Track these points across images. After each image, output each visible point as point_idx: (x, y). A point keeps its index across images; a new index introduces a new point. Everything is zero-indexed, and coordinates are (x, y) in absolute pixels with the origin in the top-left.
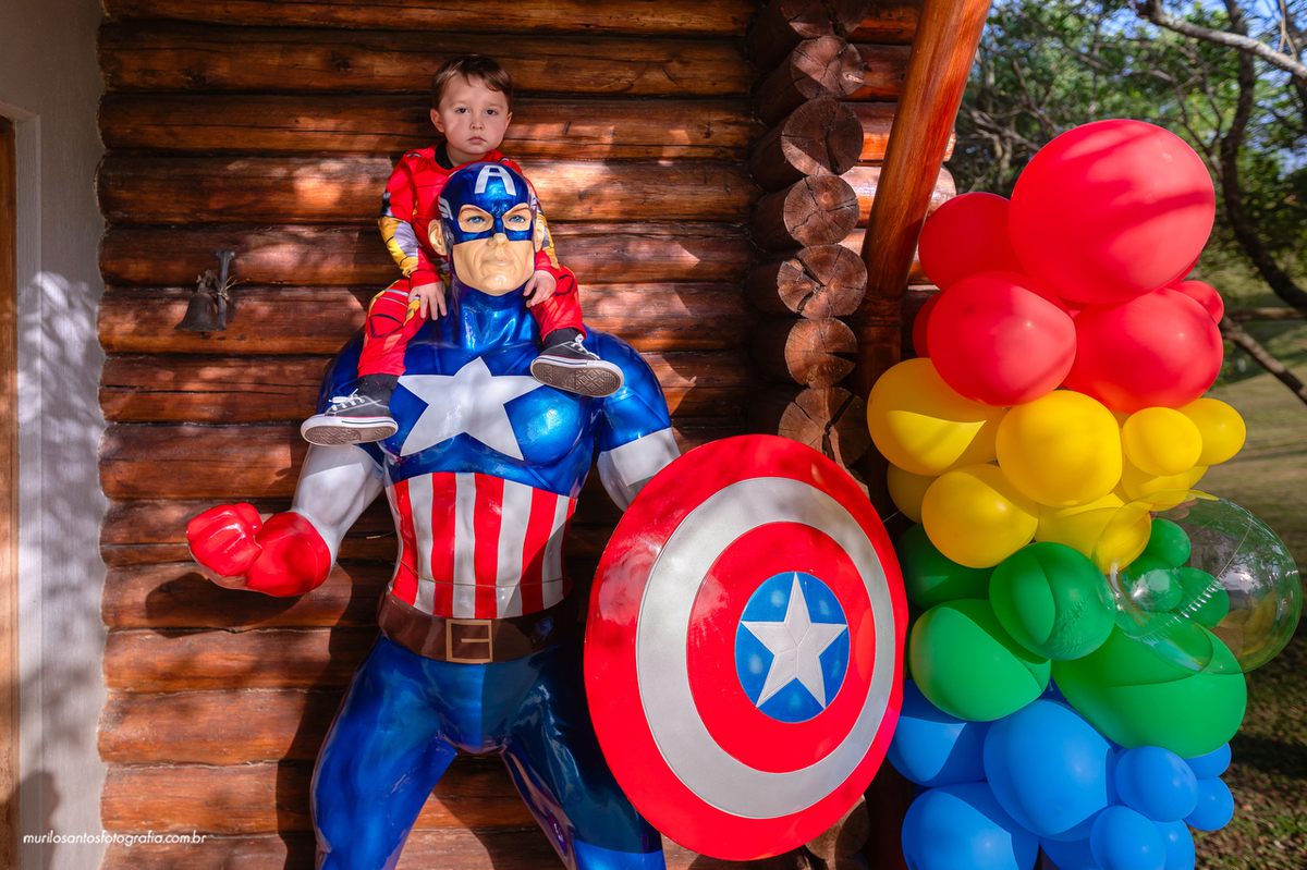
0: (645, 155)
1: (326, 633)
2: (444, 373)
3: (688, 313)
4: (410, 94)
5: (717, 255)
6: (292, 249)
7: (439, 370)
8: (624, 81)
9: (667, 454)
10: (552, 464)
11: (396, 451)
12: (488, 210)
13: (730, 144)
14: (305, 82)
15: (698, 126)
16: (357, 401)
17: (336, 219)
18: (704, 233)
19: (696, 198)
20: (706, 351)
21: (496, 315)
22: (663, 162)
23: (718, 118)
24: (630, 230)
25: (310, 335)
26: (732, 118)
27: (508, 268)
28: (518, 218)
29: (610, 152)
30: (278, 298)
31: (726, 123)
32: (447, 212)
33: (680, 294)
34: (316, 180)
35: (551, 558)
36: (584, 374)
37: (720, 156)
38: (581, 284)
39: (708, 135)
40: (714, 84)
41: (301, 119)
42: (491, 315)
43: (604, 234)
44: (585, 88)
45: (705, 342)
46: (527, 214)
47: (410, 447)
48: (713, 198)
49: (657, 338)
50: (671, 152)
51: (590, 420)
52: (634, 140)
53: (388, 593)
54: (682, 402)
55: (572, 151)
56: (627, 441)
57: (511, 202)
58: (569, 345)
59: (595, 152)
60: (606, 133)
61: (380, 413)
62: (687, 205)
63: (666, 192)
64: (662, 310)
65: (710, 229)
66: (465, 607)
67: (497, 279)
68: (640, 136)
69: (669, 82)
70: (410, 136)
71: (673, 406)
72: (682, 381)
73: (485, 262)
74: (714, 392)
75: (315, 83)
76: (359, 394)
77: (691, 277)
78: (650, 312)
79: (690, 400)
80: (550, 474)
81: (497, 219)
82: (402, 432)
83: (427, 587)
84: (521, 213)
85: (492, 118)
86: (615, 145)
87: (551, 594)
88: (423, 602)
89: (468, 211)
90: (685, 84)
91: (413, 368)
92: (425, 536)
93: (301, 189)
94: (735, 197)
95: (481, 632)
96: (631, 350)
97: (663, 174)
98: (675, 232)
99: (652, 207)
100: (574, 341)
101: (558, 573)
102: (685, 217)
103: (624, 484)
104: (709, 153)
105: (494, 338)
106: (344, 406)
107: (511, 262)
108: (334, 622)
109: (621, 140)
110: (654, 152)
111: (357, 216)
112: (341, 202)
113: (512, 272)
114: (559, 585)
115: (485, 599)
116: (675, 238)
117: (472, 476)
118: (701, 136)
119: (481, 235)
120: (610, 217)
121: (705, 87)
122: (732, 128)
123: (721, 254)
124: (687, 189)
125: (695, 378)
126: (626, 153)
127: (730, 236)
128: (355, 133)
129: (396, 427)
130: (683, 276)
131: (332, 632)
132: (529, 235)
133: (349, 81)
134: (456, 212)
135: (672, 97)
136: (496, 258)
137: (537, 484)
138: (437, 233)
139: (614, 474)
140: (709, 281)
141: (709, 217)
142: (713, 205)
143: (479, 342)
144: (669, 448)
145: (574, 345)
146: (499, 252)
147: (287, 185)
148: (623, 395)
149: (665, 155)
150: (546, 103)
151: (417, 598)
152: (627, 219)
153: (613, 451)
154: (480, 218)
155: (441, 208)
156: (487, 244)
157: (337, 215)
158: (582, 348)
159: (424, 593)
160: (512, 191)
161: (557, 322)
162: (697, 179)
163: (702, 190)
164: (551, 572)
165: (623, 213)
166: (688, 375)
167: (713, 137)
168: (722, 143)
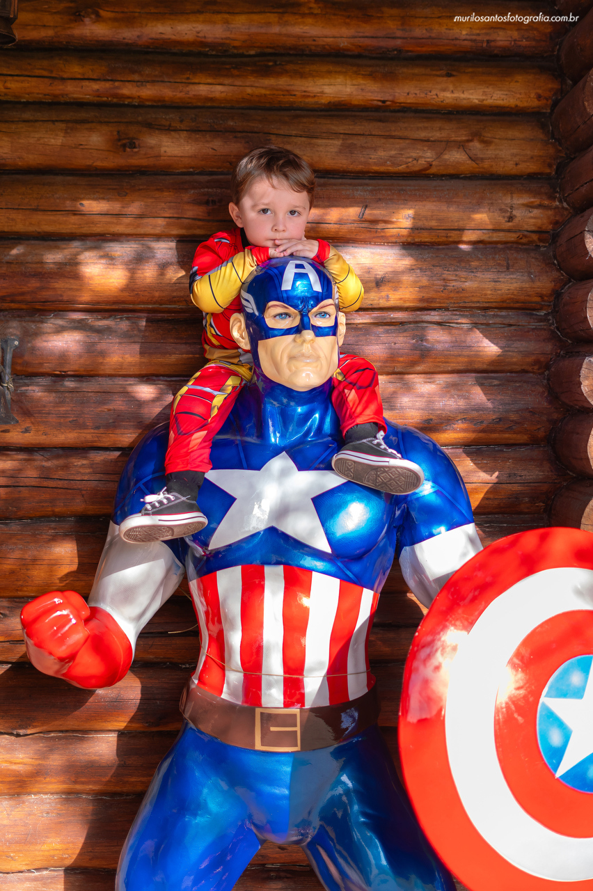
0: (444, 239)
1: (113, 737)
2: (250, 467)
3: (490, 405)
4: (197, 174)
5: (521, 345)
6: (77, 338)
7: (245, 464)
8: (422, 161)
9: (470, 547)
10: (358, 558)
11: (205, 544)
12: (295, 307)
13: (533, 228)
14: (89, 162)
15: (501, 210)
16: (168, 499)
17: (121, 306)
18: (507, 321)
19: (498, 286)
20: (509, 445)
21: (299, 410)
22: (463, 247)
23: (522, 201)
24: (428, 318)
25: (97, 428)
26: (537, 201)
27: (315, 365)
28: (324, 314)
29: (409, 236)
30: (63, 389)
31: (530, 206)
32: (251, 307)
33: (481, 385)
34: (101, 266)
35: (355, 651)
36: (386, 472)
37: (524, 240)
38: (381, 375)
39: (511, 218)
40: (517, 164)
41: (85, 202)
42: (295, 410)
43: (402, 323)
44: (382, 169)
45: (507, 435)
46: (331, 310)
47: (219, 541)
48: (515, 285)
49: (457, 432)
50: (470, 236)
51: (395, 514)
52: (433, 224)
53: (193, 686)
54: (483, 499)
55: (368, 235)
56: (432, 535)
57: (318, 298)
58: (371, 441)
59: (391, 236)
60: (403, 219)
61: (190, 508)
62: (489, 292)
63: (466, 279)
64: (462, 403)
65: (512, 317)
66: (273, 696)
67: (304, 375)
68: (439, 220)
69: (469, 162)
70: (200, 220)
71: (475, 501)
72: (484, 476)
73: (292, 358)
74: (516, 488)
75: (99, 164)
76: (168, 491)
77: (492, 368)
78: (450, 404)
79: (492, 496)
80: (356, 568)
81: (304, 315)
82: (212, 526)
83: (235, 677)
84: (328, 309)
85: (295, 219)
86: (414, 229)
87: (356, 687)
88: (232, 694)
89: (274, 308)
90: (486, 164)
91: (218, 463)
92: (232, 627)
93: (87, 275)
94: (538, 284)
95: (290, 720)
96: (434, 445)
97: (462, 259)
98: (475, 320)
99: (452, 295)
100: (375, 437)
101: (362, 666)
102: (487, 305)
103: (427, 578)
104: (512, 237)
105: (297, 433)
106: (157, 504)
107: (318, 358)
108: (121, 724)
109: (420, 224)
110: (454, 236)
111: (144, 303)
112: (128, 288)
113: (318, 369)
114: (364, 677)
115: (293, 688)
116: (476, 325)
117: (281, 567)
118: (503, 220)
119: (288, 332)
120: (407, 304)
121: (508, 167)
122: (536, 212)
123: (524, 344)
124: (489, 276)
125: (497, 474)
126: (425, 237)
127: (534, 324)
128: (141, 216)
129: (205, 520)
130: (485, 367)
131: (118, 736)
132: (333, 330)
133: (136, 161)
134: (262, 308)
135: (473, 177)
136: (303, 355)
137: (344, 577)
138: (240, 328)
139: (418, 568)
140: (511, 372)
141: (512, 305)
142: (515, 292)
143: (283, 436)
144: (471, 540)
145: (375, 442)
146: (306, 348)
147: (70, 270)
148: (426, 489)
149: (465, 239)
150: (341, 184)
151: (225, 688)
152: (425, 306)
153: (417, 547)
154: (286, 314)
155: (244, 302)
156: (294, 340)
157: (124, 302)
158: (384, 446)
159: (232, 685)
160: (317, 288)
161: (358, 416)
162: (499, 265)
163: (504, 277)
164: (356, 665)
165: (422, 300)
166: (490, 471)
167: (516, 221)
168: (526, 227)
